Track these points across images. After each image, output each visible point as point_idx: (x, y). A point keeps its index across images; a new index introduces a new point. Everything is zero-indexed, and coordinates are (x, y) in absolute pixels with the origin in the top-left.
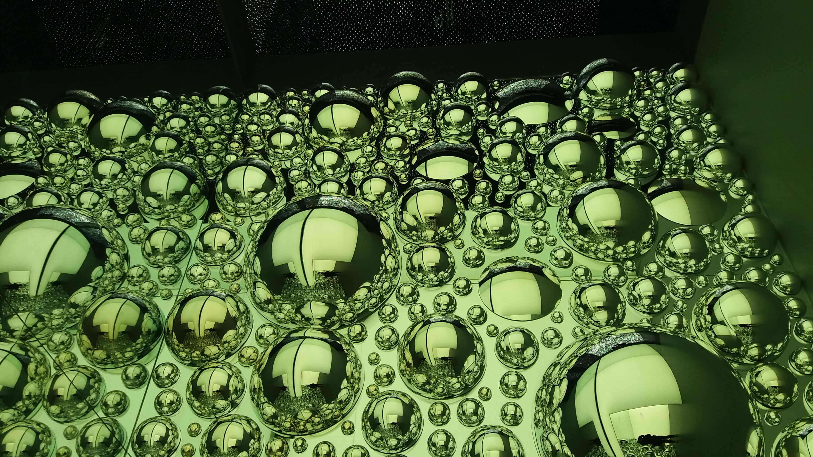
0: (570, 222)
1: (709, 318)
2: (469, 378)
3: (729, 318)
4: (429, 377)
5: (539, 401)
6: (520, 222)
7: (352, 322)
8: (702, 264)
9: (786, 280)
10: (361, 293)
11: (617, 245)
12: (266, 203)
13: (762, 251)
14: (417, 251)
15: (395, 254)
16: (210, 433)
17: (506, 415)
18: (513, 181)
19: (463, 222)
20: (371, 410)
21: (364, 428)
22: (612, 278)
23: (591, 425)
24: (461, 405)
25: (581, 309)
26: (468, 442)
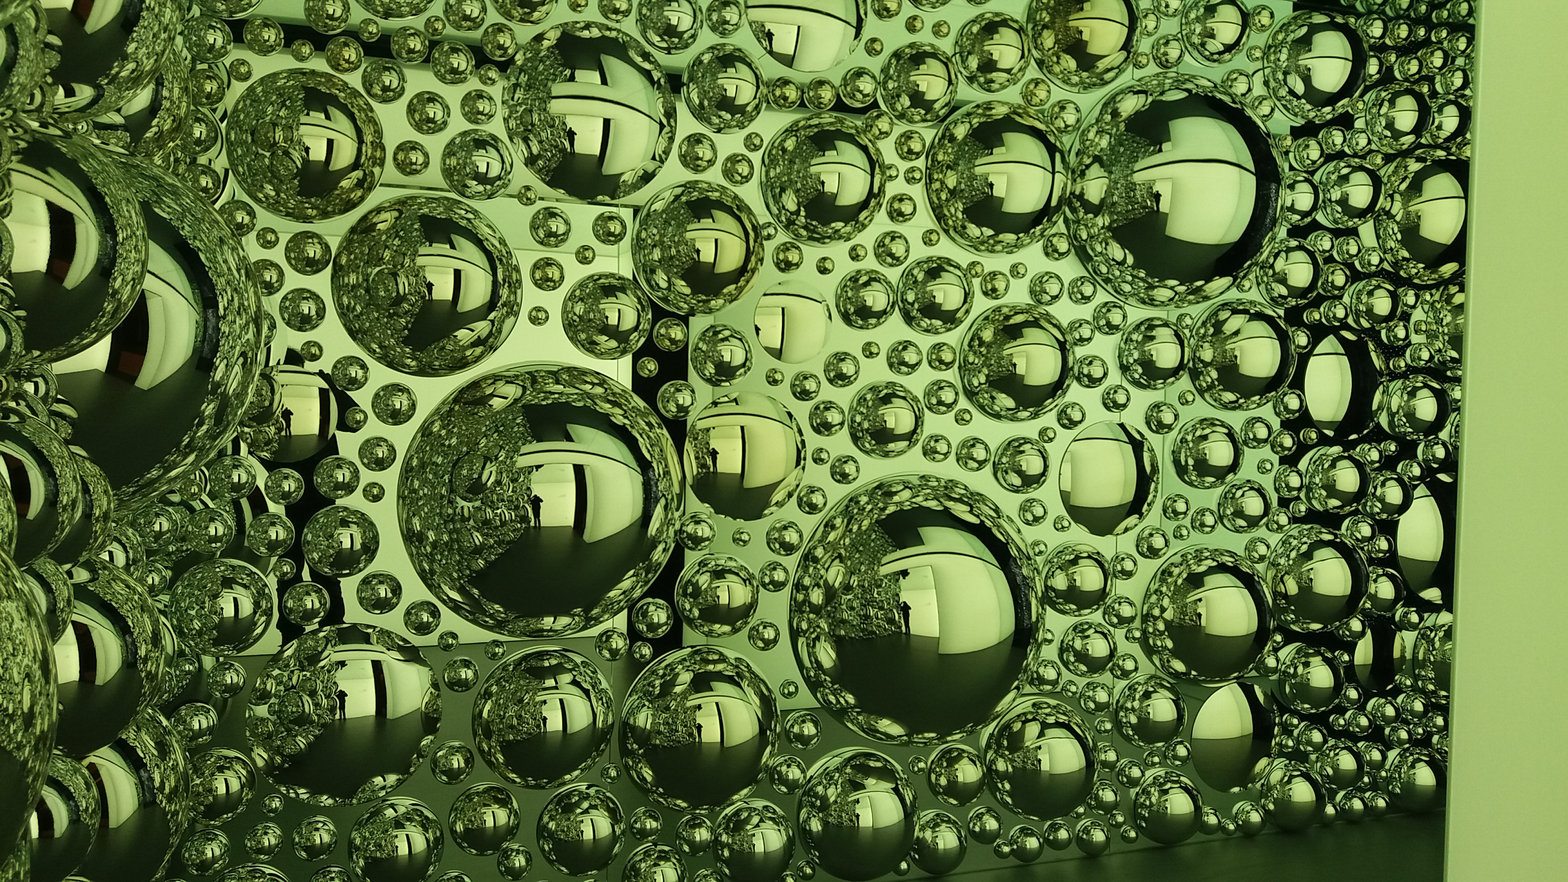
0: (1210, 563)
1: (1051, 720)
2: (984, 399)
3: (1048, 745)
4: (989, 346)
5: (951, 484)
6: (1219, 490)
7: (1073, 238)
8: (1131, 733)
9: (1099, 836)
10: (1116, 251)
11: (1168, 624)
12: (1284, 94)
13: (1143, 818)
14: (1177, 335)
15: (1176, 300)
16: (934, 55)
17: (937, 441)
18: (1290, 489)
19: (1226, 406)
20: (951, 269)
21: (929, 260)
22: (1116, 606)
23: (920, 542)
24: (951, 385)
25: (1072, 557)
26: (906, 391)
